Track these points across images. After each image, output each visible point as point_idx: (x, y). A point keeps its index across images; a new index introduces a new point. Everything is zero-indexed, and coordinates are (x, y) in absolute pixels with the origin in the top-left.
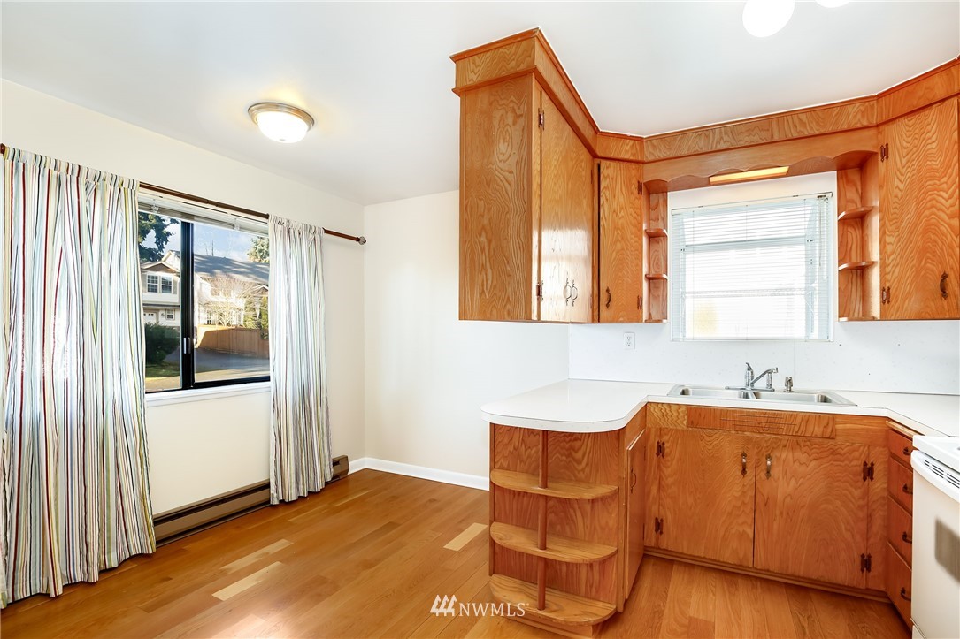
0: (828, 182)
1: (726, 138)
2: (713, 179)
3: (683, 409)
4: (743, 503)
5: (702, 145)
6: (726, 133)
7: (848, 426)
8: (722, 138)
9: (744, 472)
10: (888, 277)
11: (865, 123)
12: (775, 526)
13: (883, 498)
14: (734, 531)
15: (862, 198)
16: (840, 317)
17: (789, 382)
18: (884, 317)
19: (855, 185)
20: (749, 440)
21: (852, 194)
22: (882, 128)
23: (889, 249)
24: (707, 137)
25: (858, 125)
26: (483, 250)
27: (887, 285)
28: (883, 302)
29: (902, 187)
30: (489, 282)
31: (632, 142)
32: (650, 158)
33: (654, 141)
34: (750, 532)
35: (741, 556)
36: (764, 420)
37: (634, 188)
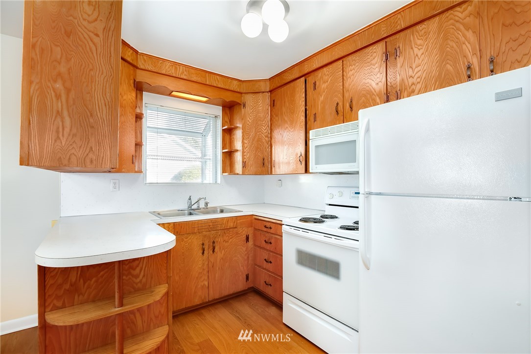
0: (218, 110)
1: (185, 73)
2: (174, 93)
3: (172, 225)
4: (203, 269)
5: (172, 72)
6: (186, 71)
7: (241, 221)
8: (183, 72)
9: (203, 253)
10: (245, 157)
11: (239, 90)
12: (217, 276)
13: (251, 248)
14: (199, 286)
15: (230, 121)
16: (223, 173)
17: (207, 204)
18: (243, 174)
19: (228, 115)
20: (205, 236)
21: (227, 119)
22: (243, 95)
23: (246, 145)
24: (176, 68)
25: (236, 90)
26: (58, 97)
27: (245, 160)
28: (243, 167)
29: (250, 121)
30: (67, 130)
31: (131, 51)
32: (142, 67)
33: (145, 57)
34: (206, 283)
35: (203, 298)
36: (211, 224)
37: (132, 82)
